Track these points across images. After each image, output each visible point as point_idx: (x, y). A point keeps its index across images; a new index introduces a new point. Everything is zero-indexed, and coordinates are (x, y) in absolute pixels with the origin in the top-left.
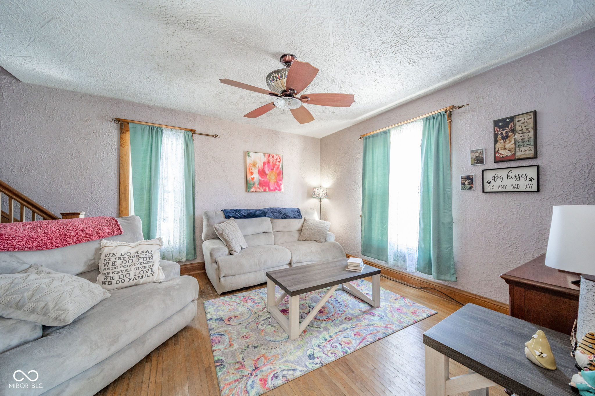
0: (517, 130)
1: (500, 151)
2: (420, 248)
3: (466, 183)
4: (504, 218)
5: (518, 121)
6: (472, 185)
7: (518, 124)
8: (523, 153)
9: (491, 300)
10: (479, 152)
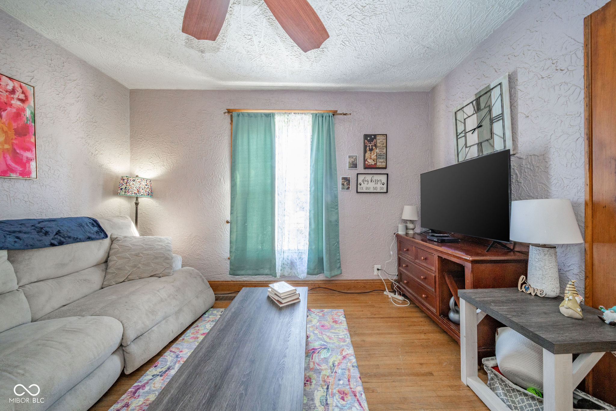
0: (378, 146)
1: (368, 160)
2: (310, 250)
3: (345, 184)
4: (369, 212)
5: (378, 139)
6: (349, 186)
7: (378, 141)
8: (380, 164)
9: (361, 280)
10: (354, 158)
